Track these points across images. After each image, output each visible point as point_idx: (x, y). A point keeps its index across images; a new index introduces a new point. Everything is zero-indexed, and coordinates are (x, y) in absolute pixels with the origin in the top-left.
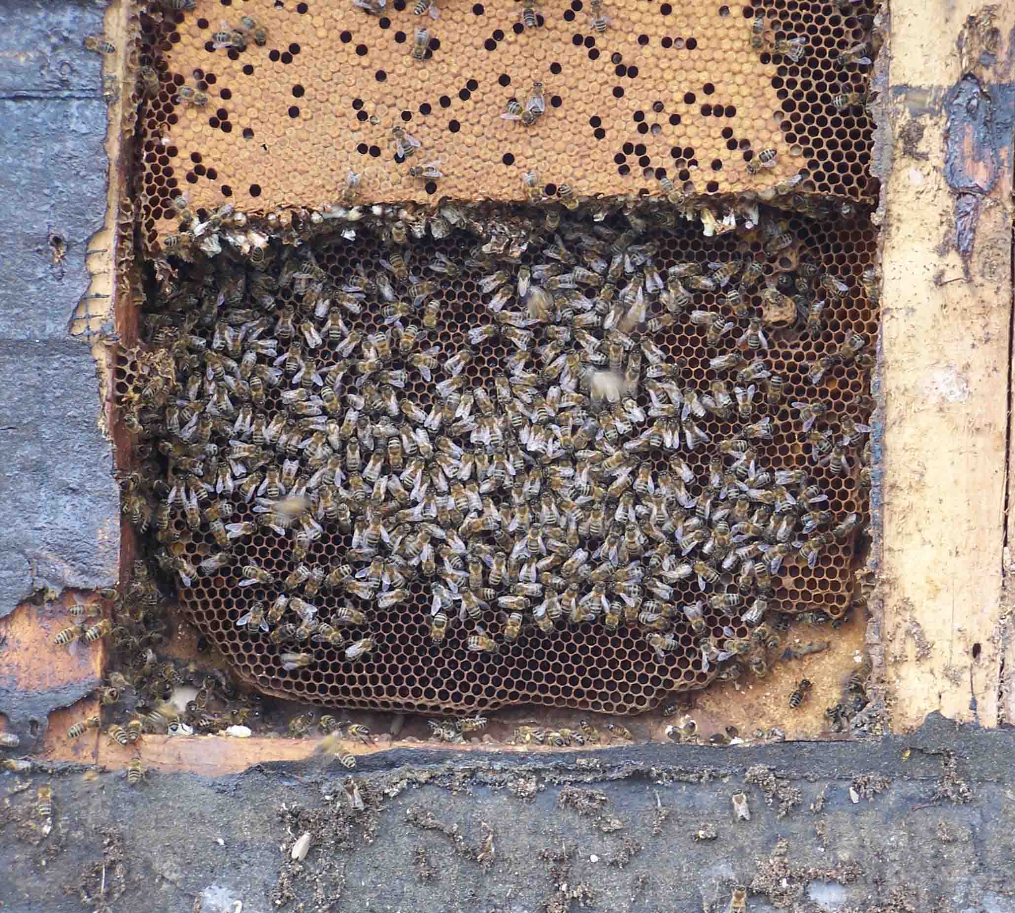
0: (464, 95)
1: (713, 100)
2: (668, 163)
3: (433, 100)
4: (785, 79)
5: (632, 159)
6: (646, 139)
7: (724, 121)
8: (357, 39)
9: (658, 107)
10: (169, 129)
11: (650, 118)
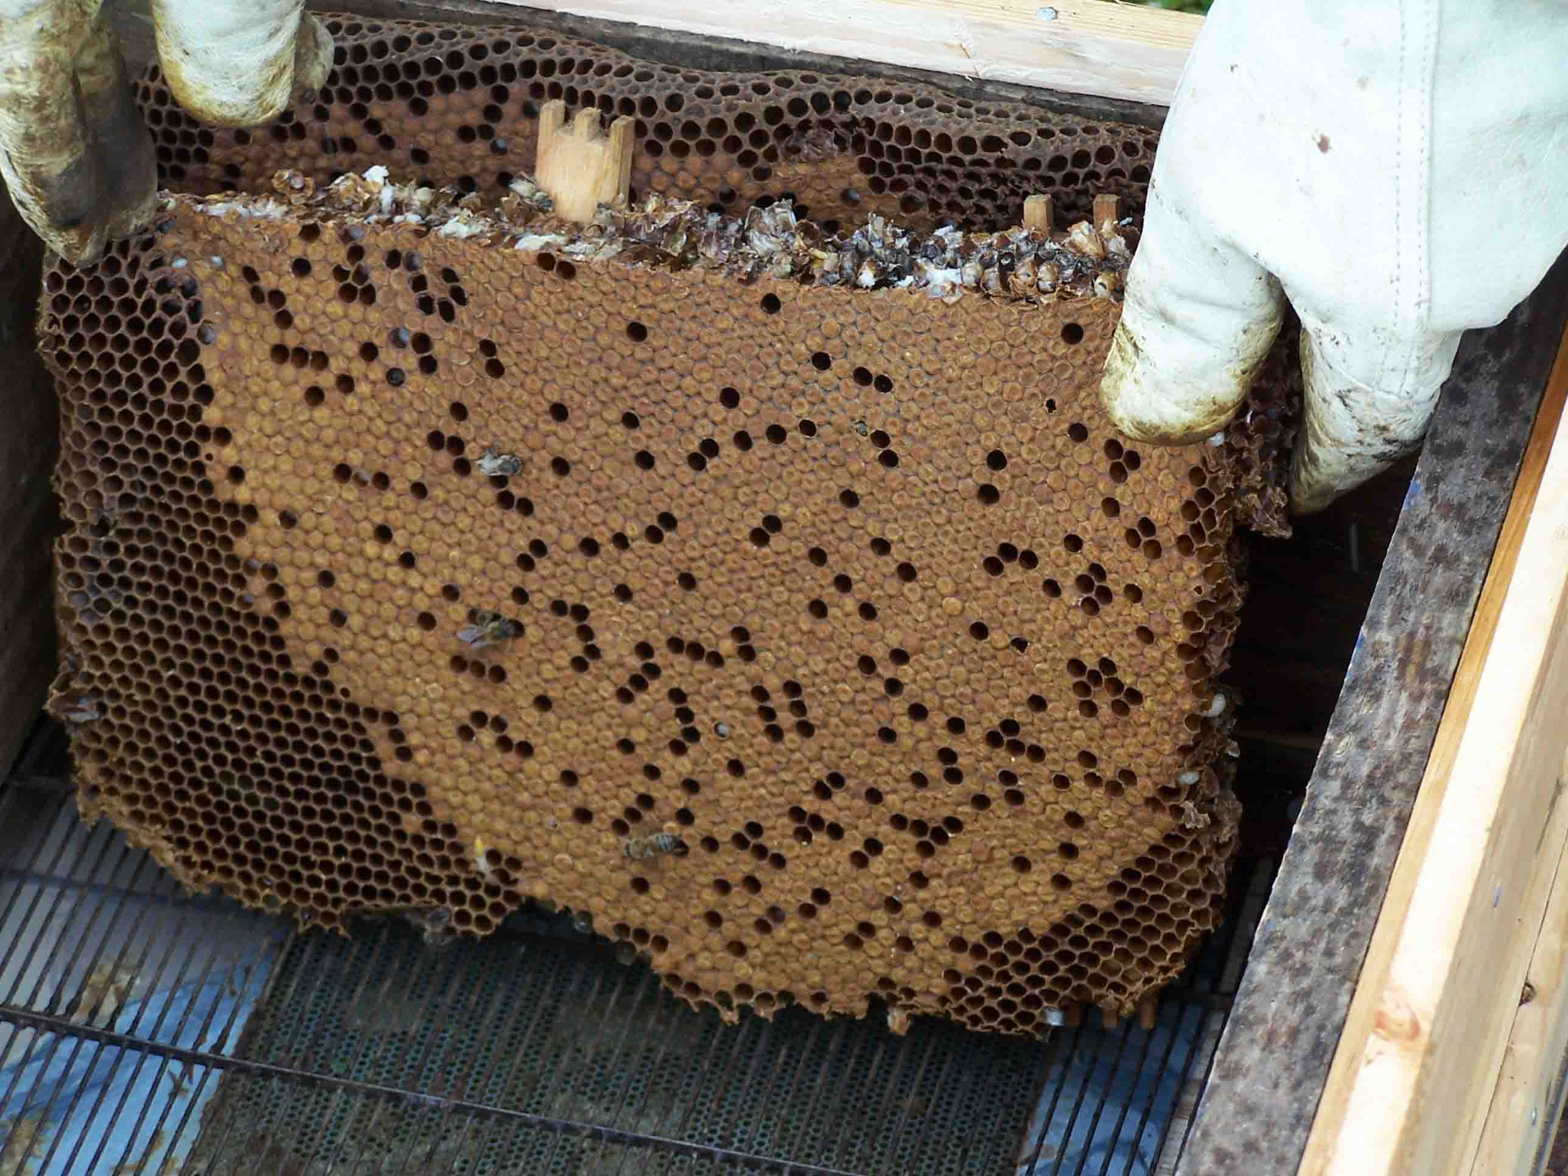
0: (710, 448)
1: (309, 376)
2: (381, 277)
3: (762, 447)
4: (191, 400)
5: (437, 290)
6: (416, 322)
7: (292, 340)
8: (889, 564)
9: (395, 377)
10: (1204, 461)
11: (409, 360)
